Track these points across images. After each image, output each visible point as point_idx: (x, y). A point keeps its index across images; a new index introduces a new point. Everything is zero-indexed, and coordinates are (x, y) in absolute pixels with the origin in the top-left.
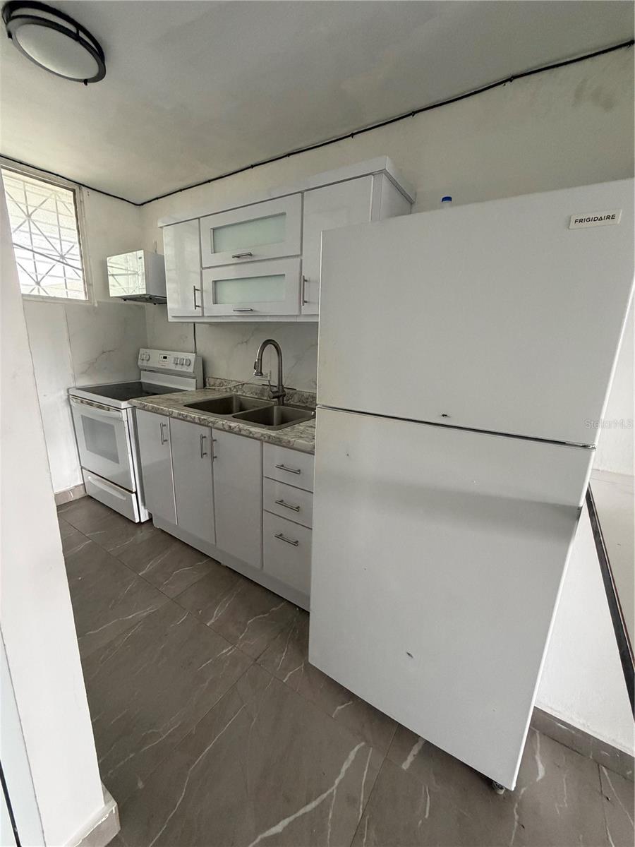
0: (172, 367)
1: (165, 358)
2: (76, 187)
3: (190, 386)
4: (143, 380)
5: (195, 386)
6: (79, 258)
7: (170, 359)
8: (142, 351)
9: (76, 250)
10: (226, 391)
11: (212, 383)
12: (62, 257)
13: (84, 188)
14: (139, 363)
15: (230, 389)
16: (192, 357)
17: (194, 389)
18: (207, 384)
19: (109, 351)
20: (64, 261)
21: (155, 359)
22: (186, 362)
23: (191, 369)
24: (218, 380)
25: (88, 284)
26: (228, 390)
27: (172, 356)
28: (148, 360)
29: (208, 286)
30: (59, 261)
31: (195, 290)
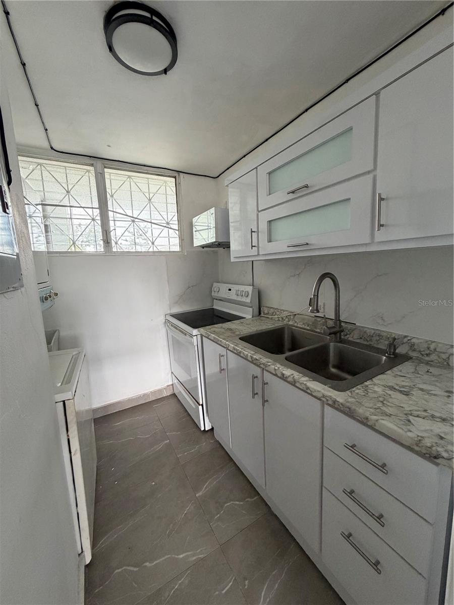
0: (234, 297)
1: (230, 290)
2: (176, 173)
3: (248, 314)
4: (215, 307)
5: (251, 313)
6: (177, 222)
7: (233, 291)
8: (215, 284)
9: (176, 218)
10: (279, 320)
11: (266, 312)
12: (168, 223)
13: (181, 174)
14: (212, 294)
15: (283, 318)
16: (249, 289)
17: (251, 317)
18: (262, 313)
19: (192, 286)
20: (169, 226)
21: (222, 290)
22: (245, 293)
23: (248, 300)
24: (272, 309)
25: (182, 239)
26: (280, 319)
27: (235, 288)
28: (218, 292)
29: (263, 226)
30: (165, 227)
31: (252, 232)
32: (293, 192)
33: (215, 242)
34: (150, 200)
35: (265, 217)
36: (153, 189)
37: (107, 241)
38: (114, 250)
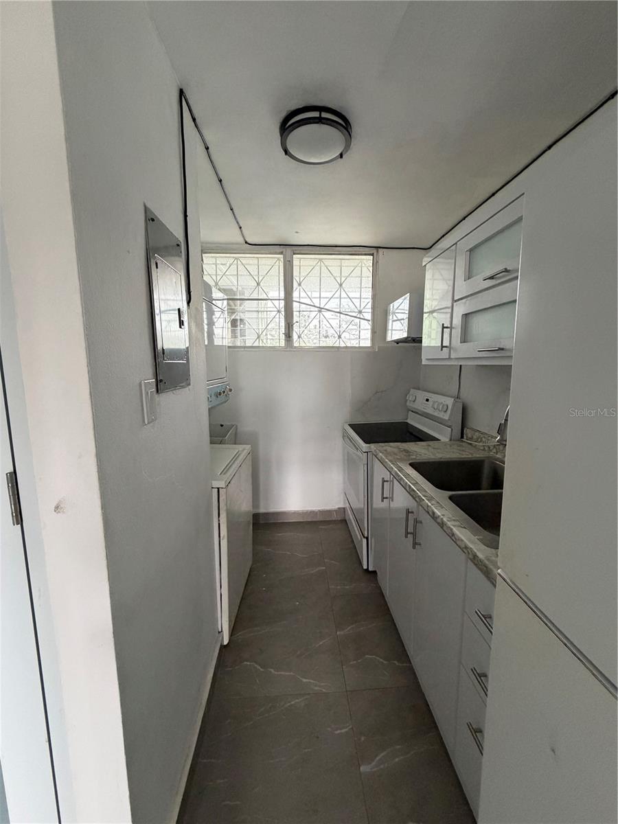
0: (430, 411)
1: (427, 400)
2: (373, 250)
3: (444, 436)
4: (409, 421)
5: (449, 437)
6: (370, 310)
7: (430, 403)
8: (412, 390)
9: (370, 305)
10: (484, 450)
11: (469, 436)
12: (360, 312)
13: (380, 250)
14: (408, 404)
15: (489, 448)
16: (449, 402)
17: (448, 440)
18: (465, 437)
19: (382, 391)
20: (362, 317)
21: (419, 400)
22: (443, 407)
23: (446, 417)
24: (477, 433)
25: (373, 332)
26: (486, 449)
27: (433, 397)
28: (414, 401)
29: (457, 321)
30: (355, 317)
31: (443, 327)
32: (492, 278)
33: (408, 337)
34: (341, 285)
35: (460, 310)
36: (346, 272)
37: (288, 336)
38: (296, 344)
